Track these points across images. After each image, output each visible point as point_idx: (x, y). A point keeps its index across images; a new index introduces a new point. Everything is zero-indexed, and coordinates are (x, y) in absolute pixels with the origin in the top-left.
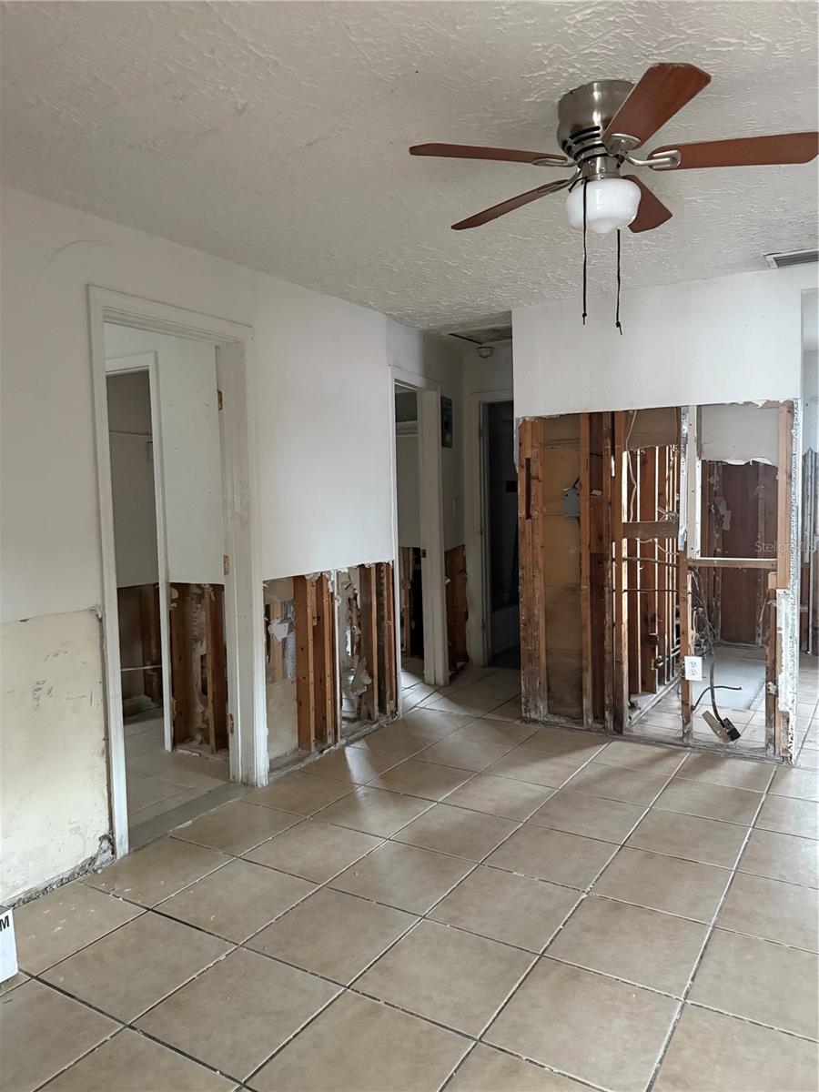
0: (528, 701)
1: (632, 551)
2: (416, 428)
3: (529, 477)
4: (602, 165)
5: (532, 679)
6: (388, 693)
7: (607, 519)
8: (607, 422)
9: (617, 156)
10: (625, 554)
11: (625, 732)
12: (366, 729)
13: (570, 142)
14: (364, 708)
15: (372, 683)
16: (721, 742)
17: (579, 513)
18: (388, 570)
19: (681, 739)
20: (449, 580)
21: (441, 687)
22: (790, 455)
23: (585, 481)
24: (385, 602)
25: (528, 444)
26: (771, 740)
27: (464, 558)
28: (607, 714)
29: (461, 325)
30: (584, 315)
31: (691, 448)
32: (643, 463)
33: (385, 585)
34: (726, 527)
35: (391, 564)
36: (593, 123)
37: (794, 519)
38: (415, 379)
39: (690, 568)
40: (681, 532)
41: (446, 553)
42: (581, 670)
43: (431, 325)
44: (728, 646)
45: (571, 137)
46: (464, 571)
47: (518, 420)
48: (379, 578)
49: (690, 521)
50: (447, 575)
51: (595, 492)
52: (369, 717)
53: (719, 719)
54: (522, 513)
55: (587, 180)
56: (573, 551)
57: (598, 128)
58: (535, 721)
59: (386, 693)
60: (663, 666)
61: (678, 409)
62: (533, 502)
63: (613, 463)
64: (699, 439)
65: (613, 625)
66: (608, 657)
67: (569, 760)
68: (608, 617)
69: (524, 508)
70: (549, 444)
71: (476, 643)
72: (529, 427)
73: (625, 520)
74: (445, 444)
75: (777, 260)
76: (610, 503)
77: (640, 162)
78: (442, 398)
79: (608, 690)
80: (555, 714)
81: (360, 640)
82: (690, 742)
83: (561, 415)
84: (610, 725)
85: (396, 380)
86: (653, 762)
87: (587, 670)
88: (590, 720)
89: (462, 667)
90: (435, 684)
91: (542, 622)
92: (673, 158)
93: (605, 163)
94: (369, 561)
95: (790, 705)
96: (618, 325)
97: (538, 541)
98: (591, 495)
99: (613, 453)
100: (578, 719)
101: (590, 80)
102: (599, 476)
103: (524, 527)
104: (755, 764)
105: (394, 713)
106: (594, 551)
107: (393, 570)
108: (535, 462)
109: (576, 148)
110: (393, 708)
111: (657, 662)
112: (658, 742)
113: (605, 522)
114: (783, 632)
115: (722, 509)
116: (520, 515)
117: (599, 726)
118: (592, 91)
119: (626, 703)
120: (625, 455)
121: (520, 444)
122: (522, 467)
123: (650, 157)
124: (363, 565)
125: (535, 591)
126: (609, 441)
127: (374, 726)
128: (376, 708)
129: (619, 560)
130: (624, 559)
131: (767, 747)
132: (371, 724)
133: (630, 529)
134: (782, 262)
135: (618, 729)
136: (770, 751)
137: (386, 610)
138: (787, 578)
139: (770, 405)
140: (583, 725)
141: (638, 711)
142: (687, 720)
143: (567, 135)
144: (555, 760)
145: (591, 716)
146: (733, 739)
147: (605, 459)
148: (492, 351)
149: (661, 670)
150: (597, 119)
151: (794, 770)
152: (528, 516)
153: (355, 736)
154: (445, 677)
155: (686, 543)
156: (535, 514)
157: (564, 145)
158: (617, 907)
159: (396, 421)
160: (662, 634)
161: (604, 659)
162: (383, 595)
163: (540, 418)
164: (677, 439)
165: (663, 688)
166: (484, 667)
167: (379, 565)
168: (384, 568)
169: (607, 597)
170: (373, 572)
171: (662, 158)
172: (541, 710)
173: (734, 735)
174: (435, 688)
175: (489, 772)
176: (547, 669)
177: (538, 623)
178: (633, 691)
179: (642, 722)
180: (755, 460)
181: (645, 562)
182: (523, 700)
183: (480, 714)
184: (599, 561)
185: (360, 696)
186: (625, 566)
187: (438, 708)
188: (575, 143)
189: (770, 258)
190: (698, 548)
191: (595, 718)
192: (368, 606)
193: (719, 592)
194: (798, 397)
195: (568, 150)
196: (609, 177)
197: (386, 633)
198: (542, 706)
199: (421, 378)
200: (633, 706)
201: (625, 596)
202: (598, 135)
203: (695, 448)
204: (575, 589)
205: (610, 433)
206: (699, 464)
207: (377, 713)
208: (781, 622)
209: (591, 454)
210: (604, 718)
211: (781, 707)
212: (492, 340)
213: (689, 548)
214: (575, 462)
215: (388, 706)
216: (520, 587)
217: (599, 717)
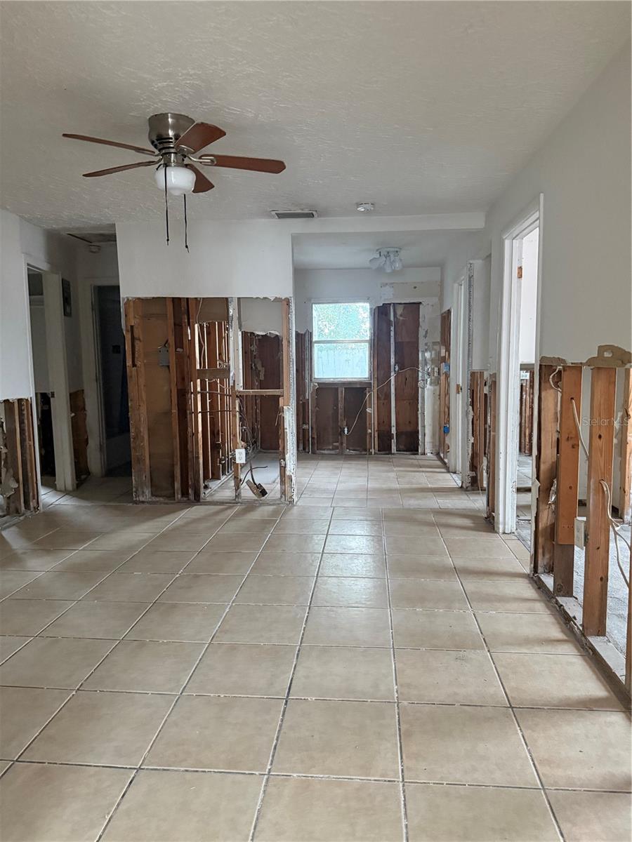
0: (137, 490)
1: (203, 388)
2: (43, 302)
3: (133, 339)
4: (174, 158)
5: (139, 476)
6: (31, 494)
7: (187, 366)
8: (184, 304)
9: (183, 155)
10: (199, 389)
11: (201, 500)
12: (16, 520)
13: (156, 142)
14: (12, 505)
15: (19, 487)
16: (256, 498)
17: (169, 363)
18: (27, 404)
19: (235, 500)
20: (73, 414)
21: (70, 492)
22: (289, 329)
23: (172, 341)
24: (26, 428)
25: (131, 315)
26: (283, 493)
27: (84, 399)
28: (190, 491)
29: (78, 229)
30: (168, 240)
31: (235, 323)
32: (208, 334)
33: (26, 415)
34: (262, 378)
35: (29, 400)
36: (169, 135)
37: (291, 366)
38: (42, 265)
39: (237, 396)
40: (231, 374)
41: (71, 395)
42: (173, 465)
43: (54, 226)
44: (265, 452)
45: (157, 140)
46: (84, 409)
47: (124, 299)
48: (21, 411)
49: (236, 368)
50: (72, 411)
51: (178, 350)
52: (17, 511)
53: (255, 484)
54: (129, 363)
55: (166, 165)
56: (166, 388)
57: (171, 139)
58: (143, 502)
59: (29, 495)
60: (225, 463)
61: (227, 299)
62: (136, 355)
63: (189, 331)
64: (239, 318)
65: (193, 434)
66: (190, 455)
67: (165, 519)
68: (189, 430)
69: (131, 360)
70: (146, 317)
71: (95, 461)
72: (132, 304)
73: (198, 367)
74: (67, 313)
75: (277, 214)
76: (189, 357)
77: (195, 160)
78: (62, 280)
79: (191, 474)
80: (156, 496)
81: (6, 457)
82: (240, 500)
83: (153, 298)
84: (192, 497)
85: (28, 265)
86: (217, 513)
87: (177, 464)
88: (179, 496)
89: (85, 479)
90: (65, 489)
91: (146, 437)
92: (212, 161)
93: (176, 157)
94: (13, 396)
95: (292, 471)
96: (187, 247)
97: (142, 381)
98: (176, 351)
99: (189, 324)
100: (172, 496)
101: (167, 112)
102: (180, 340)
103: (131, 372)
104: (275, 507)
105: (36, 508)
106: (179, 388)
107: (31, 404)
108: (137, 328)
109: (161, 146)
110: (35, 505)
111: (221, 460)
112: (222, 503)
113: (186, 369)
114: (288, 431)
115: (259, 367)
116: (127, 364)
117: (185, 499)
118: (168, 118)
119: (202, 485)
120: (196, 326)
121: (126, 316)
122: (127, 331)
123: (200, 158)
124: (8, 400)
125: (140, 417)
126: (186, 317)
127: (22, 518)
128: (23, 504)
129: (195, 393)
130: (199, 393)
131: (281, 497)
132: (20, 516)
133: (201, 373)
134: (280, 216)
135: (197, 499)
136: (283, 499)
137: (27, 434)
138: (289, 399)
139: (277, 300)
140: (175, 500)
141: (210, 490)
142: (237, 487)
143: (154, 138)
144: (158, 520)
145: (180, 492)
146: (263, 496)
147: (184, 329)
148: (99, 249)
149: (223, 465)
150: (171, 133)
151: (295, 507)
152: (134, 365)
153: (8, 524)
154: (73, 485)
155: (234, 381)
156: (138, 363)
157: (153, 142)
158: (196, 577)
159: (30, 295)
160: (223, 443)
161: (187, 456)
162: (24, 423)
163: (139, 299)
164: (227, 318)
165: (225, 476)
166: (102, 477)
167: (20, 400)
168: (24, 403)
169: (188, 416)
170: (16, 405)
171: (207, 160)
172: (147, 495)
173: (264, 493)
174: (66, 492)
175: (112, 531)
176: (150, 467)
177: (143, 437)
178: (206, 477)
179: (211, 495)
180: (271, 332)
181: (211, 394)
182: (134, 489)
183: (103, 503)
184: (183, 394)
185: (9, 498)
186: (199, 396)
187: (70, 503)
188: (160, 143)
189: (274, 213)
190: (242, 384)
191: (183, 495)
192: (12, 431)
193: (259, 419)
194: (292, 296)
195: (156, 146)
196: (178, 166)
197: (28, 451)
198: (147, 492)
199: (46, 263)
200: (206, 487)
201: (200, 415)
202: (172, 142)
203: (237, 323)
204: (168, 413)
205: (186, 312)
206: (240, 333)
207: (23, 508)
208: (286, 425)
209: (175, 324)
210: (188, 494)
211: (288, 473)
212: (100, 241)
213: (236, 385)
214: (165, 329)
215: (31, 504)
216: (130, 414)
217: (185, 493)
